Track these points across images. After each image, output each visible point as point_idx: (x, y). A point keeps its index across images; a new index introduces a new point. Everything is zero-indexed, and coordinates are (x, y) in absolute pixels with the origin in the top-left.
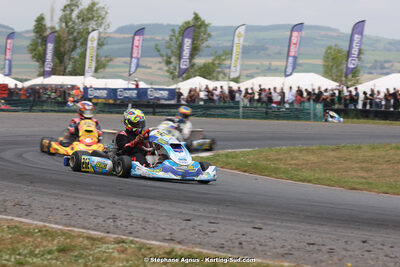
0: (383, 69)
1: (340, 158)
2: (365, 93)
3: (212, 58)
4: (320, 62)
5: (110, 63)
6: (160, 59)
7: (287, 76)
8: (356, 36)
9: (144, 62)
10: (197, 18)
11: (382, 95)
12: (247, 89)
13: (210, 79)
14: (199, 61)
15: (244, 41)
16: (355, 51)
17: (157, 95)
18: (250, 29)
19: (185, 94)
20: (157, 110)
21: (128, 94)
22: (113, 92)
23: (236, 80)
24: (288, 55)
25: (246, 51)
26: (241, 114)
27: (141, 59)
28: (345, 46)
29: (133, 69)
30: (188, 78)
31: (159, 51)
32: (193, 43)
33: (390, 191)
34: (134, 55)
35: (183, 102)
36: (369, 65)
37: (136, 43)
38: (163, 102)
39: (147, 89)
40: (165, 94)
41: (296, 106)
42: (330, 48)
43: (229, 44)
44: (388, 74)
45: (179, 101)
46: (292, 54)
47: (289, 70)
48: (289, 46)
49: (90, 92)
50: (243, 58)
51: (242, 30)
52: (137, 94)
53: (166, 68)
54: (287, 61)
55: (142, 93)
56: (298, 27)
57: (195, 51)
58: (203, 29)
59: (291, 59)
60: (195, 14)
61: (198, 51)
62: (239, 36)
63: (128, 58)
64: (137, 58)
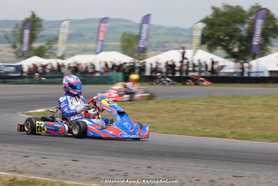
0: (164, 48)
1: (133, 110)
2: (151, 64)
3: (46, 43)
4: (118, 44)
6: (8, 45)
7: (97, 53)
8: (145, 26)
10: (34, 16)
12: (69, 64)
14: (36, 45)
15: (69, 30)
16: (144, 36)
18: (73, 22)
19: (26, 69)
20: (7, 80)
23: (62, 58)
24: (98, 40)
25: (71, 37)
28: (137, 34)
30: (29, 57)
31: (7, 39)
32: (30, 33)
33: (172, 131)
35: (25, 75)
36: (153, 45)
38: (11, 75)
42: (124, 34)
43: (56, 33)
44: (167, 51)
45: (22, 74)
48: (98, 33)
53: (13, 51)
54: (97, 44)
56: (104, 20)
57: (33, 38)
58: (38, 23)
59: (100, 42)
60: (33, 12)
61: (35, 38)
62: (64, 28)
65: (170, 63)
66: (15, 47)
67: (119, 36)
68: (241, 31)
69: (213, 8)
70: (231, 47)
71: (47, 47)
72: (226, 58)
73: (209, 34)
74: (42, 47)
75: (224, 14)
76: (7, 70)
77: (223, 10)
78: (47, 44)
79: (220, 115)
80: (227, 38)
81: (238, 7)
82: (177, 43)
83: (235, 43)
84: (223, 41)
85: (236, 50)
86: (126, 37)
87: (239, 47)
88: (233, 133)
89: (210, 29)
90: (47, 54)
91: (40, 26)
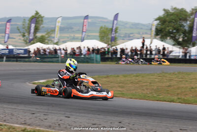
0: (129, 37)
1: (108, 81)
3: (46, 33)
4: (98, 34)
6: (20, 34)
7: (82, 41)
8: (115, 21)
9: (11, 36)
10: (37, 13)
11: (129, 50)
13: (44, 44)
14: (39, 35)
15: (61, 25)
17: (19, 52)
18: (64, 18)
19: (32, 51)
20: (19, 59)
21: (3, 52)
23: (57, 44)
24: (83, 32)
25: (62, 30)
26: (60, 61)
27: (10, 34)
28: (110, 26)
29: (6, 39)
30: (34, 43)
31: (19, 30)
32: (35, 26)
33: (134, 97)
34: (7, 32)
36: (122, 36)
37: (8, 26)
38: (21, 55)
39: (13, 49)
40: (22, 51)
41: (87, 56)
42: (101, 28)
43: (54, 26)
44: (132, 40)
45: (29, 55)
46: (84, 30)
48: (83, 27)
50: (60, 33)
51: (60, 19)
52: (9, 52)
53: (23, 39)
54: (82, 34)
55: (11, 51)
56: (87, 17)
57: (36, 30)
58: (40, 19)
60: (37, 11)
61: (39, 29)
62: (58, 22)
63: (4, 34)
64: (8, 34)
65: (134, 48)
66: (24, 36)
68: (184, 26)
69: (164, 10)
70: (177, 38)
71: (47, 36)
72: (174, 45)
74: (42, 36)
75: (172, 14)
76: (18, 52)
77: (171, 11)
79: (169, 86)
80: (175, 31)
81: (182, 9)
82: (139, 34)
83: (180, 35)
84: (172, 33)
85: (181, 40)
86: (103, 29)
87: (183, 38)
88: (179, 98)
89: (162, 24)
90: (46, 41)
91: (42, 21)
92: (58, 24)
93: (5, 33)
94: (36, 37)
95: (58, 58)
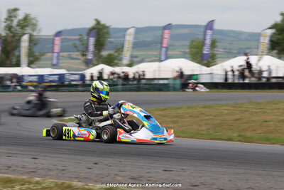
3: (114, 50)
5: (42, 57)
6: (77, 53)
14: (105, 53)
15: (135, 38)
16: (208, 42)
17: (72, 78)
21: (51, 78)
22: (41, 77)
24: (162, 47)
25: (136, 45)
29: (55, 62)
31: (76, 47)
34: (56, 51)
37: (56, 42)
38: (74, 83)
39: (64, 74)
40: (77, 77)
44: (235, 57)
46: (165, 45)
47: (163, 58)
48: (162, 40)
49: (25, 78)
50: (133, 48)
52: (59, 78)
54: (161, 50)
55: (61, 76)
57: (99, 45)
58: (105, 31)
59: (164, 49)
61: (104, 45)
62: (130, 35)
63: (50, 54)
64: (58, 53)
66: (84, 55)
67: (188, 43)
69: (282, 15)
71: (116, 54)
73: (279, 39)
74: (110, 55)
78: (116, 52)
86: (194, 43)
89: (280, 34)
90: (116, 61)
91: (108, 33)
92: (129, 38)
93: (53, 52)
94: (101, 57)
95: (117, 85)
